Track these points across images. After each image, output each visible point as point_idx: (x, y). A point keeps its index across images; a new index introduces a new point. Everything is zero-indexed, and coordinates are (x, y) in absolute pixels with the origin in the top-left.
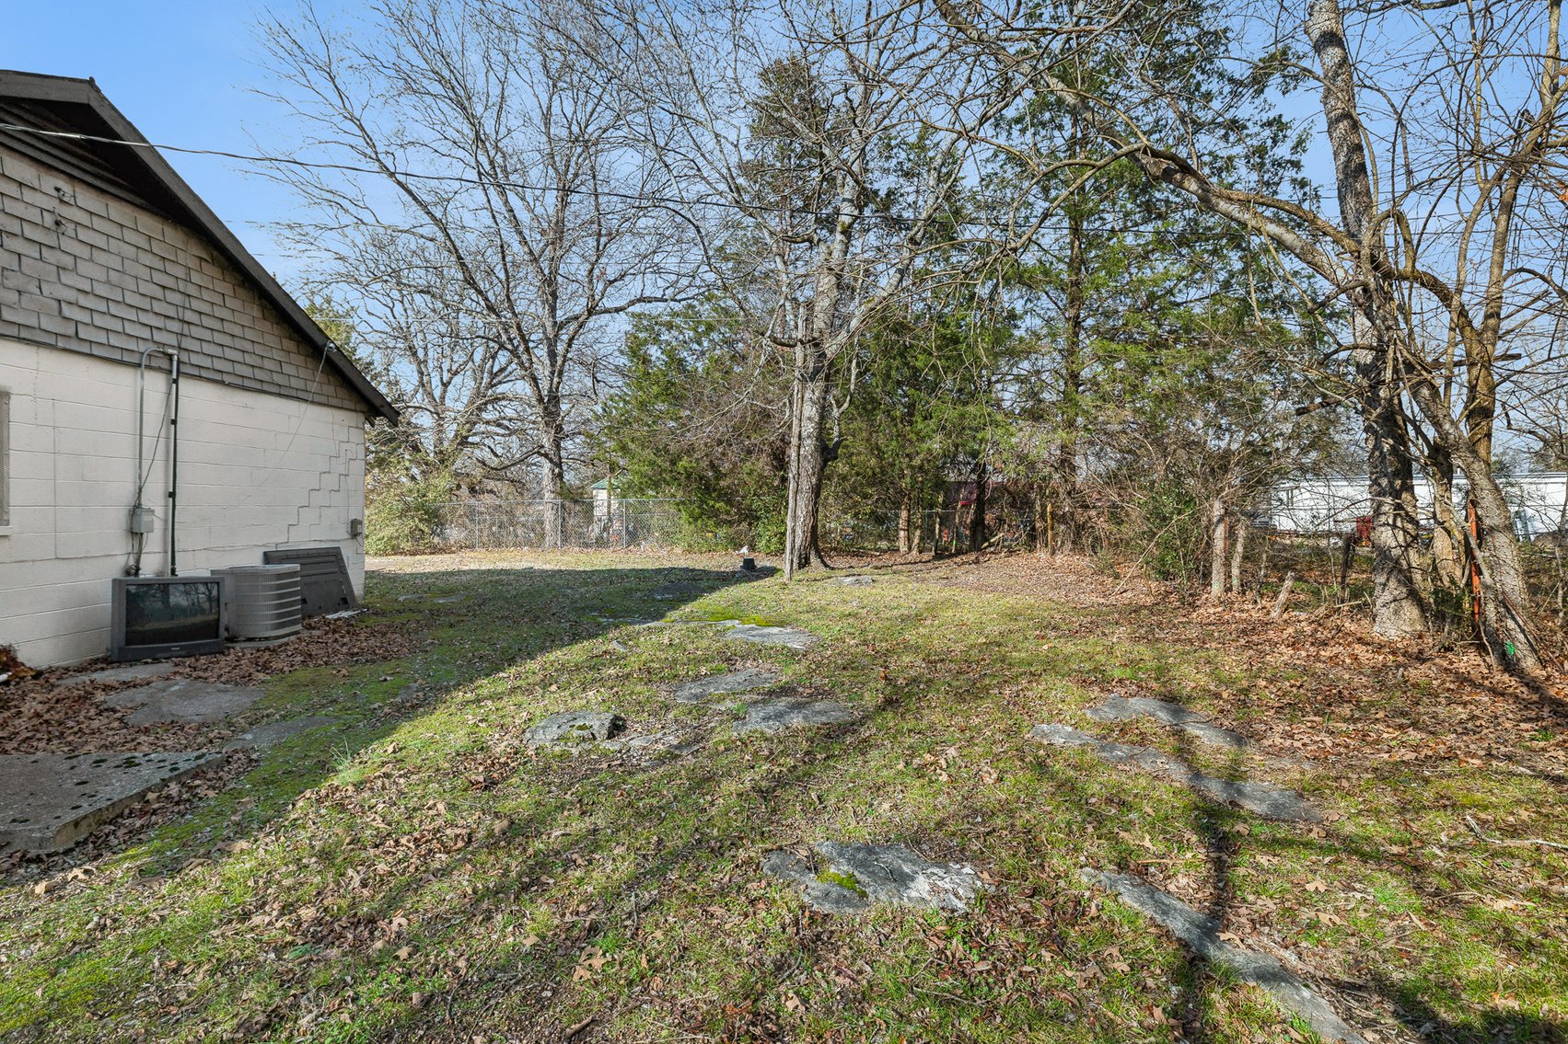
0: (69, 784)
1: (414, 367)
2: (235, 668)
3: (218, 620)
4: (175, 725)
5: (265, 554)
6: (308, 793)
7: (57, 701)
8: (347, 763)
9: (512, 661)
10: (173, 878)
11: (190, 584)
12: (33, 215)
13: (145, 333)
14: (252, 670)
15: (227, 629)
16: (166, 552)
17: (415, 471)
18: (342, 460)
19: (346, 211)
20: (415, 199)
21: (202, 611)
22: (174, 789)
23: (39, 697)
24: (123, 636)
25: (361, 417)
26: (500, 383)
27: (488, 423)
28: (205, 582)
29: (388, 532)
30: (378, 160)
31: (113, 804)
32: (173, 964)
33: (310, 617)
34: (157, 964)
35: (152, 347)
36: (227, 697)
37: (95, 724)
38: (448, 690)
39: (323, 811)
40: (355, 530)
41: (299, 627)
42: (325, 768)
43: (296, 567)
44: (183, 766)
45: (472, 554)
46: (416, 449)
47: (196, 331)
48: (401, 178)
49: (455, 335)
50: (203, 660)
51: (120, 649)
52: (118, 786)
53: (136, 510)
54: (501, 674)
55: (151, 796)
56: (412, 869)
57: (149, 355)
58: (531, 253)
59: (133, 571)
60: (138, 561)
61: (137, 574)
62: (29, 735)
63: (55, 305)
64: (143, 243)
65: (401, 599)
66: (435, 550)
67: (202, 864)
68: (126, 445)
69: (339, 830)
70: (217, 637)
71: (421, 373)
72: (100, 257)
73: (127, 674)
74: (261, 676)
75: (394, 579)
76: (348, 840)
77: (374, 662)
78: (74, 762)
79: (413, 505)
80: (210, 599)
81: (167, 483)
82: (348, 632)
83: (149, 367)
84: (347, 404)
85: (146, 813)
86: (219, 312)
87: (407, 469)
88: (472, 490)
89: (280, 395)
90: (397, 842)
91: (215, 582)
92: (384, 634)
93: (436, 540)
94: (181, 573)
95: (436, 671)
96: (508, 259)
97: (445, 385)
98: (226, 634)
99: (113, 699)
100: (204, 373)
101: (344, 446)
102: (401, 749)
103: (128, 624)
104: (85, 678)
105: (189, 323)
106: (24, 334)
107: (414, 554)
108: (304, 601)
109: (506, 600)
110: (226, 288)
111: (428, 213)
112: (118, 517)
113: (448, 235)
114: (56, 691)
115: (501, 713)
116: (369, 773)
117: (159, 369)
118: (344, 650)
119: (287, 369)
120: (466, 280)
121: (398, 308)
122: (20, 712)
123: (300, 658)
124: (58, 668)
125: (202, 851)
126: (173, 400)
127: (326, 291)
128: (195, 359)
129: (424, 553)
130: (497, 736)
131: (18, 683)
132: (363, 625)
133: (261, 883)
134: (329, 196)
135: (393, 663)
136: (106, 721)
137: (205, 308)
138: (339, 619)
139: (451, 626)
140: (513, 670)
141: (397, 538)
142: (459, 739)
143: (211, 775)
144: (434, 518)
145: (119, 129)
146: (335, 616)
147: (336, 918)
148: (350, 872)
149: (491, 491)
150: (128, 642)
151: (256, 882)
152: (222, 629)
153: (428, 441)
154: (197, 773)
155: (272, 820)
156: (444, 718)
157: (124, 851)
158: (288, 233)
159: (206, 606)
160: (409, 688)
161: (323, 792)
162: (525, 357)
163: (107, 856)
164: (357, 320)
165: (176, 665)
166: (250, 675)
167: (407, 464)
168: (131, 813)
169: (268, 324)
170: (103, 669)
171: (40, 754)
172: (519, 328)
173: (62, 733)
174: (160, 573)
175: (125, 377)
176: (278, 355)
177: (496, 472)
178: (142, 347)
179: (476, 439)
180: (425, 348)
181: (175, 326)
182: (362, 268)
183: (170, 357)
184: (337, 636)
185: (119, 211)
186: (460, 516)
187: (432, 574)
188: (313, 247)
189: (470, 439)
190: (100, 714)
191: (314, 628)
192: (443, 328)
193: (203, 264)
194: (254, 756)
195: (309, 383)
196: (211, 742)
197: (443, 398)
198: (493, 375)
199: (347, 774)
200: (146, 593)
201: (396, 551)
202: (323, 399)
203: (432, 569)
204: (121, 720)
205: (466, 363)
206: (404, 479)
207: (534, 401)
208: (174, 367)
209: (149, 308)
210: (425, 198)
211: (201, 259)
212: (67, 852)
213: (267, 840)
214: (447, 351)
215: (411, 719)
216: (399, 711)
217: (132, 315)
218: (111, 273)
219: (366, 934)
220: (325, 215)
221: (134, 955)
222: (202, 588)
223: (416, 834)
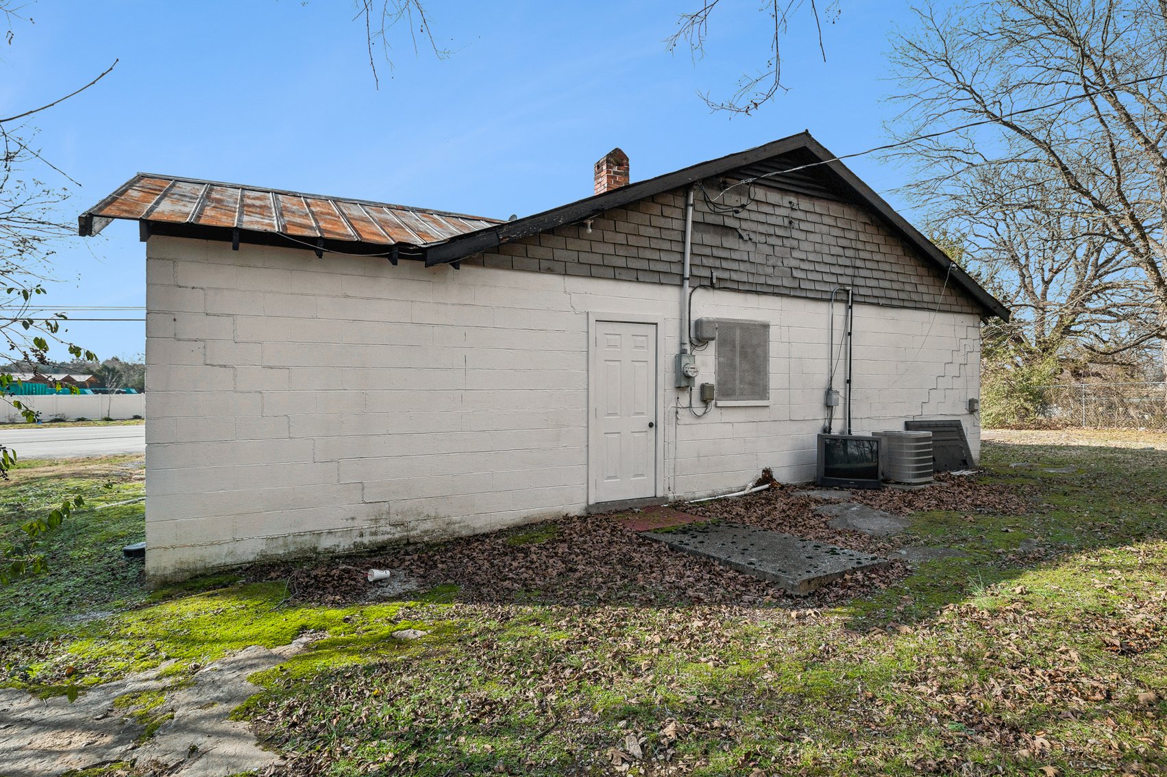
0: (803, 557)
1: (1017, 271)
2: (890, 501)
3: (878, 466)
4: (854, 532)
5: (906, 423)
6: (951, 606)
7: (792, 505)
8: (981, 591)
9: (1140, 537)
10: (865, 636)
11: (859, 440)
12: (779, 221)
13: (834, 279)
14: (901, 505)
15: (883, 474)
16: (845, 419)
17: (1018, 359)
18: (962, 352)
19: (960, 160)
20: (1020, 131)
21: (867, 460)
22: (859, 576)
23: (784, 501)
24: (823, 470)
25: (977, 318)
26: (1107, 273)
27: (1095, 311)
28: (869, 440)
29: (995, 409)
30: (986, 111)
31: (827, 576)
32: (870, 694)
33: (939, 472)
34: (860, 690)
35: (838, 287)
36: (887, 521)
37: (812, 523)
38: (1069, 551)
39: (964, 624)
40: (972, 407)
41: (931, 479)
42: (961, 591)
43: (929, 434)
44: (865, 563)
45: (1079, 432)
46: (1018, 340)
47: (863, 273)
48: (1006, 119)
49: (1057, 238)
50: (869, 493)
51: (822, 479)
52: (828, 566)
53: (829, 392)
54: (1129, 548)
55: (847, 577)
56: (1049, 700)
57: (836, 293)
58: (1147, 141)
59: (827, 430)
60: (830, 424)
61: (829, 432)
62: (781, 521)
63: (789, 270)
64: (832, 222)
65: (1013, 465)
66: (1040, 426)
67: (882, 633)
68: (824, 351)
69: (980, 644)
70: (877, 478)
71: (1023, 276)
72: (811, 237)
73: (826, 495)
74: (908, 510)
75: (1003, 448)
76: (988, 654)
77: (995, 515)
78: (804, 543)
79: (1018, 387)
80: (871, 451)
81: (846, 374)
82: (970, 488)
83: (836, 301)
84: (965, 309)
85: (845, 587)
86: (877, 257)
87: (1012, 357)
88: (1076, 374)
89: (916, 308)
90: (1032, 672)
91: (875, 440)
92: (1001, 493)
93: (1041, 417)
94: (854, 433)
95: (1055, 532)
96: (1118, 155)
97: (1047, 283)
98: (882, 477)
99: (822, 509)
100: (867, 300)
101: (964, 342)
102: (1028, 593)
103: (826, 463)
104: (804, 493)
105: (858, 268)
106: (776, 291)
107: (1020, 428)
108: (934, 459)
109: (1125, 478)
110: (879, 239)
111: (1033, 139)
112: (820, 396)
113: (1052, 152)
114: (791, 498)
115: (1132, 585)
116: (1000, 604)
117: (841, 301)
118: (969, 501)
119: (921, 289)
120: (1071, 186)
121: (1002, 225)
122: (776, 508)
123: (934, 502)
124: (791, 485)
125: (881, 624)
126: (849, 319)
127: (944, 226)
128: (863, 291)
129: (1029, 428)
130: (1130, 606)
131: (773, 491)
132: (982, 483)
133: (922, 661)
134: (946, 153)
135: (1012, 518)
136: (817, 522)
137: (867, 256)
138: (961, 476)
139: (1065, 494)
140: (1143, 546)
141: (1004, 415)
142: (1087, 598)
143: (881, 573)
144: (1040, 399)
145: (820, 155)
146: (958, 473)
147: (983, 714)
148: (992, 681)
149: (1097, 374)
150: (826, 475)
151: (919, 660)
152: (880, 473)
153: (1030, 334)
154: (873, 569)
155: (924, 618)
156: (1068, 575)
157: (835, 607)
158: (915, 190)
159: (869, 456)
160: (1029, 542)
161: (963, 609)
162: (1139, 244)
163: (825, 608)
164: (966, 244)
165: (853, 494)
166: (900, 508)
167: (1012, 353)
168: (836, 584)
169: (908, 259)
170: (813, 489)
171: (787, 535)
172: (1132, 217)
173: (796, 524)
174: (842, 432)
175: (823, 308)
176: (913, 280)
177: (1107, 357)
178: (832, 288)
179: (1081, 327)
180: (1027, 256)
181: (849, 271)
182: (972, 201)
183: (848, 291)
184: (961, 489)
185: (819, 206)
186: (1066, 397)
187: (1041, 447)
188: (934, 195)
189: (1073, 328)
190: (814, 517)
191: (943, 481)
192: (1045, 234)
193: (867, 227)
194: (909, 567)
195: (936, 297)
196: (879, 550)
197: (1044, 294)
198: (1097, 267)
199: (981, 601)
200: (834, 444)
201: (1003, 425)
202: (947, 308)
203: (1040, 443)
204: (825, 522)
205: (1069, 260)
206: (1008, 367)
207: (1151, 285)
208: (848, 297)
209: (835, 263)
210: (1028, 127)
211: (865, 223)
212: (805, 597)
213: (924, 632)
214: (1049, 253)
215: (1034, 569)
216: (1022, 559)
217: (826, 269)
218: (816, 245)
219: (1011, 738)
220: (943, 168)
221: (846, 677)
222: (867, 444)
223: (1050, 671)
